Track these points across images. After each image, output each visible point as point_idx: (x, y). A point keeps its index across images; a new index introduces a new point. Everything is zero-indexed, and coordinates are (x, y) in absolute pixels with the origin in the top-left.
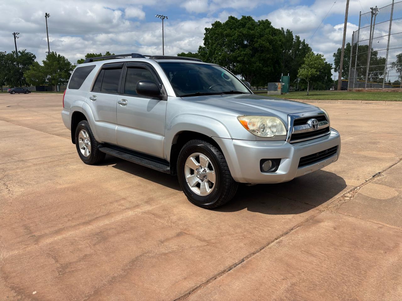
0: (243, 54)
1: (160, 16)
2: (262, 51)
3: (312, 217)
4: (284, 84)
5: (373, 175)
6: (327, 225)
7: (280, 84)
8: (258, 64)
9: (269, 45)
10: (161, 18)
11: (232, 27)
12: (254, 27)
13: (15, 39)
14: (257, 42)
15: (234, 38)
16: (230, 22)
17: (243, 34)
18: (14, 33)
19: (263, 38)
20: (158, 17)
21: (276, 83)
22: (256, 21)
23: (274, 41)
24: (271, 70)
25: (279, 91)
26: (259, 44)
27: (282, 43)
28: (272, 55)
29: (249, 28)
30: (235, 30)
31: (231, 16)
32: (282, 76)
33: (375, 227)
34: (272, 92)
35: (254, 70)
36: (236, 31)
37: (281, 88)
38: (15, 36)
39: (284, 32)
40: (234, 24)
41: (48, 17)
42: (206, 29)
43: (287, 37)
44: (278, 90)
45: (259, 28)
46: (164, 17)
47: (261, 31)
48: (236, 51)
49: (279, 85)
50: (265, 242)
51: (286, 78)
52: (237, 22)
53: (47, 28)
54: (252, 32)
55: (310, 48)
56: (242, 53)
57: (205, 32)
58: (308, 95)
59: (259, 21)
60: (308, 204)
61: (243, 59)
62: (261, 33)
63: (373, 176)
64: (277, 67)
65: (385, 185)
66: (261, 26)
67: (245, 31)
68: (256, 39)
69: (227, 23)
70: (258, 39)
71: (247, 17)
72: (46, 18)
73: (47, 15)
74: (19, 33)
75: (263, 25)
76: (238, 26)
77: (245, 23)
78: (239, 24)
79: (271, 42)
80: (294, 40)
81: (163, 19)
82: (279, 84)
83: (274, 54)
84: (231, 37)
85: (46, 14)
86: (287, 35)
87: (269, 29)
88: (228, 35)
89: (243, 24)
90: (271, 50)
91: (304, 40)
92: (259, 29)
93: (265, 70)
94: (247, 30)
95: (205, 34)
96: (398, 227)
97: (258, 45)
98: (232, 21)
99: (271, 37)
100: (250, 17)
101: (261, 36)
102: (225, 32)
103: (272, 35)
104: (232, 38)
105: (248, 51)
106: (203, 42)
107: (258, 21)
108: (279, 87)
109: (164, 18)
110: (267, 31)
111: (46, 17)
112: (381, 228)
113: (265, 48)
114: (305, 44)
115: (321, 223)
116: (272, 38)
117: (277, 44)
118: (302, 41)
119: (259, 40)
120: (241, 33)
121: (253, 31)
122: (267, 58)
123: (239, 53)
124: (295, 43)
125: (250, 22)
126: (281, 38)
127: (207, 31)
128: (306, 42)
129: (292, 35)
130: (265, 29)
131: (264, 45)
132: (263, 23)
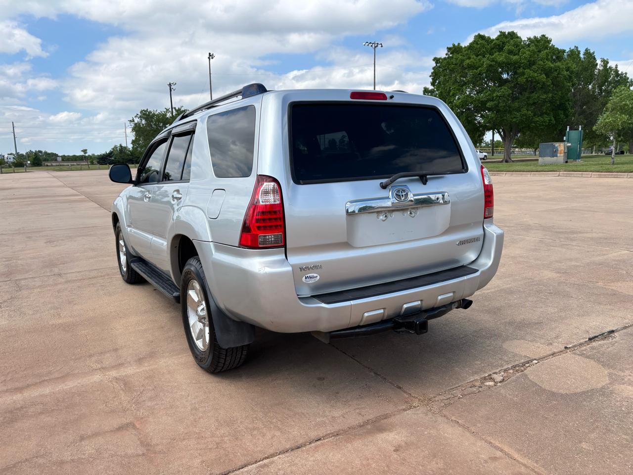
0: (497, 96)
1: (371, 43)
2: (533, 90)
4: (570, 144)
6: (389, 439)
7: (562, 144)
8: (524, 111)
9: (545, 78)
10: (372, 46)
11: (480, 52)
12: (520, 50)
13: (171, 91)
14: (523, 74)
15: (481, 70)
16: (477, 44)
17: (496, 62)
18: (170, 84)
19: (534, 67)
20: (368, 45)
21: (554, 143)
22: (524, 38)
23: (556, 70)
24: (550, 120)
25: (561, 157)
26: (526, 78)
27: (572, 72)
28: (550, 95)
29: (510, 52)
30: (484, 57)
31: (479, 34)
32: (568, 130)
33: (485, 456)
34: (548, 159)
35: (517, 122)
36: (485, 59)
37: (565, 153)
38: (170, 87)
39: (579, 52)
40: (483, 47)
41: (212, 58)
42: (436, 60)
43: (583, 62)
44: (558, 155)
45: (529, 50)
46: (378, 44)
47: (531, 55)
48: (484, 92)
49: (561, 147)
51: (574, 135)
52: (488, 44)
53: (210, 74)
54: (515, 58)
56: (495, 95)
57: (434, 64)
58: (613, 163)
59: (529, 39)
60: (401, 388)
61: (497, 106)
62: (532, 59)
63: (590, 339)
64: (562, 116)
65: (598, 360)
66: (533, 48)
67: (500, 57)
68: (521, 70)
69: (471, 46)
70: (525, 69)
71: (509, 33)
72: (210, 60)
73: (211, 56)
74: (175, 84)
75: (536, 46)
76: (491, 50)
77: (503, 43)
78: (493, 46)
79: (548, 72)
80: (598, 67)
81: (375, 47)
82: (560, 145)
83: (556, 92)
84: (477, 69)
85: (210, 54)
86: (584, 58)
87: (546, 51)
88: (471, 67)
89: (499, 45)
90: (549, 86)
91: (617, 65)
92: (528, 53)
93: (537, 121)
94: (506, 56)
95: (433, 68)
97: (525, 80)
98: (481, 41)
99: (550, 64)
100: (513, 32)
101: (531, 64)
102: (468, 61)
103: (551, 62)
104: (478, 71)
105: (505, 90)
106: (430, 80)
107: (526, 39)
108: (561, 150)
109: (377, 46)
110: (543, 53)
111: (209, 58)
112: (495, 459)
113: (539, 83)
114: (620, 73)
116: (552, 65)
117: (562, 75)
118: (614, 67)
119: (527, 71)
120: (493, 61)
121: (516, 56)
122: (541, 101)
123: (489, 95)
124: (599, 73)
125: (512, 41)
126: (570, 65)
127: (437, 63)
128: (621, 70)
129: (595, 59)
130: (540, 51)
131: (537, 78)
132: (536, 40)
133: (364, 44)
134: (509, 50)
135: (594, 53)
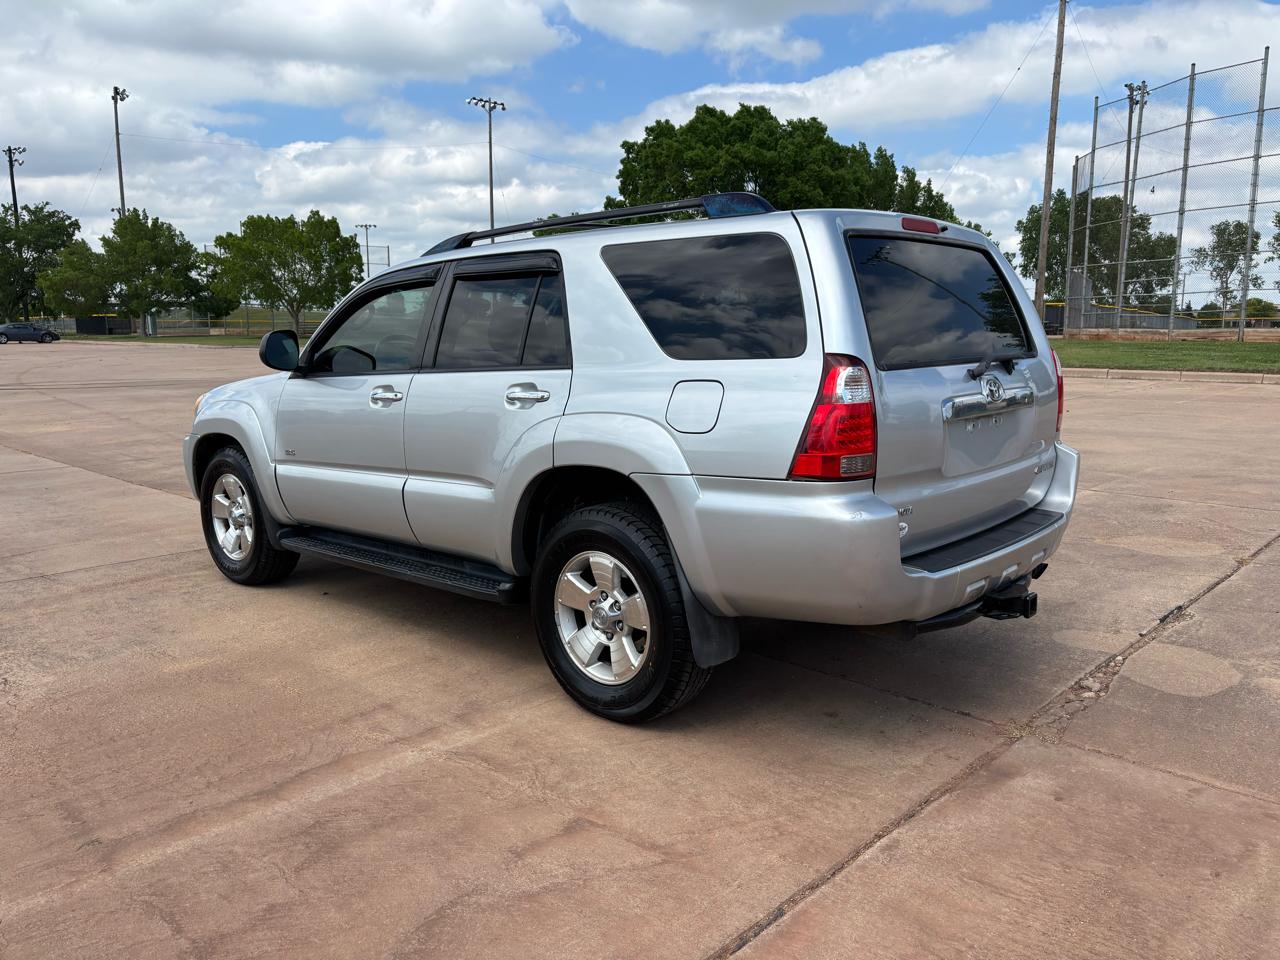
3: (987, 760)
5: (1161, 615)
6: (1032, 785)
9: (822, 194)
10: (483, 107)
11: (709, 139)
12: (777, 140)
13: (11, 166)
14: (785, 185)
15: (714, 172)
16: (703, 123)
17: (743, 161)
18: (10, 150)
19: (803, 173)
20: (476, 104)
22: (783, 121)
23: (839, 183)
26: (791, 193)
27: (863, 187)
29: (761, 144)
30: (719, 147)
31: (705, 106)
33: (1181, 789)
36: (721, 153)
38: (10, 157)
39: (868, 155)
40: (715, 129)
41: (122, 99)
42: (628, 147)
43: (876, 170)
45: (793, 143)
46: (495, 103)
47: (796, 152)
50: (846, 849)
52: (722, 125)
53: (118, 134)
54: (770, 154)
55: (946, 204)
57: (623, 154)
59: (790, 123)
60: (968, 715)
62: (799, 159)
63: (1162, 620)
65: (1200, 649)
66: (799, 139)
67: (748, 152)
68: (782, 177)
69: (691, 127)
70: (788, 176)
71: (756, 108)
72: (116, 103)
73: (118, 95)
74: (24, 150)
75: (803, 136)
76: (728, 136)
77: (748, 125)
78: (730, 130)
79: (828, 186)
80: (899, 181)
81: (491, 109)
84: (708, 168)
85: (116, 89)
86: (877, 164)
87: (820, 146)
88: (695, 164)
89: (741, 129)
91: (930, 181)
92: (791, 147)
94: (755, 150)
95: (622, 162)
96: (1250, 786)
97: (789, 195)
98: (709, 119)
99: (830, 171)
100: (763, 108)
101: (798, 167)
102: (690, 154)
103: (832, 166)
104: (709, 173)
106: (618, 183)
107: (786, 123)
109: (494, 107)
110: (817, 150)
111: (114, 98)
112: (1197, 791)
114: (934, 193)
115: (1013, 778)
116: (833, 174)
117: (849, 191)
118: (924, 184)
119: (792, 179)
120: (736, 157)
121: (772, 152)
124: (901, 191)
125: (762, 125)
126: (859, 174)
127: (628, 152)
128: (936, 189)
129: (893, 166)
130: (810, 147)
131: (809, 194)
132: (802, 126)
133: (468, 100)
134: (759, 140)
135: (891, 157)
